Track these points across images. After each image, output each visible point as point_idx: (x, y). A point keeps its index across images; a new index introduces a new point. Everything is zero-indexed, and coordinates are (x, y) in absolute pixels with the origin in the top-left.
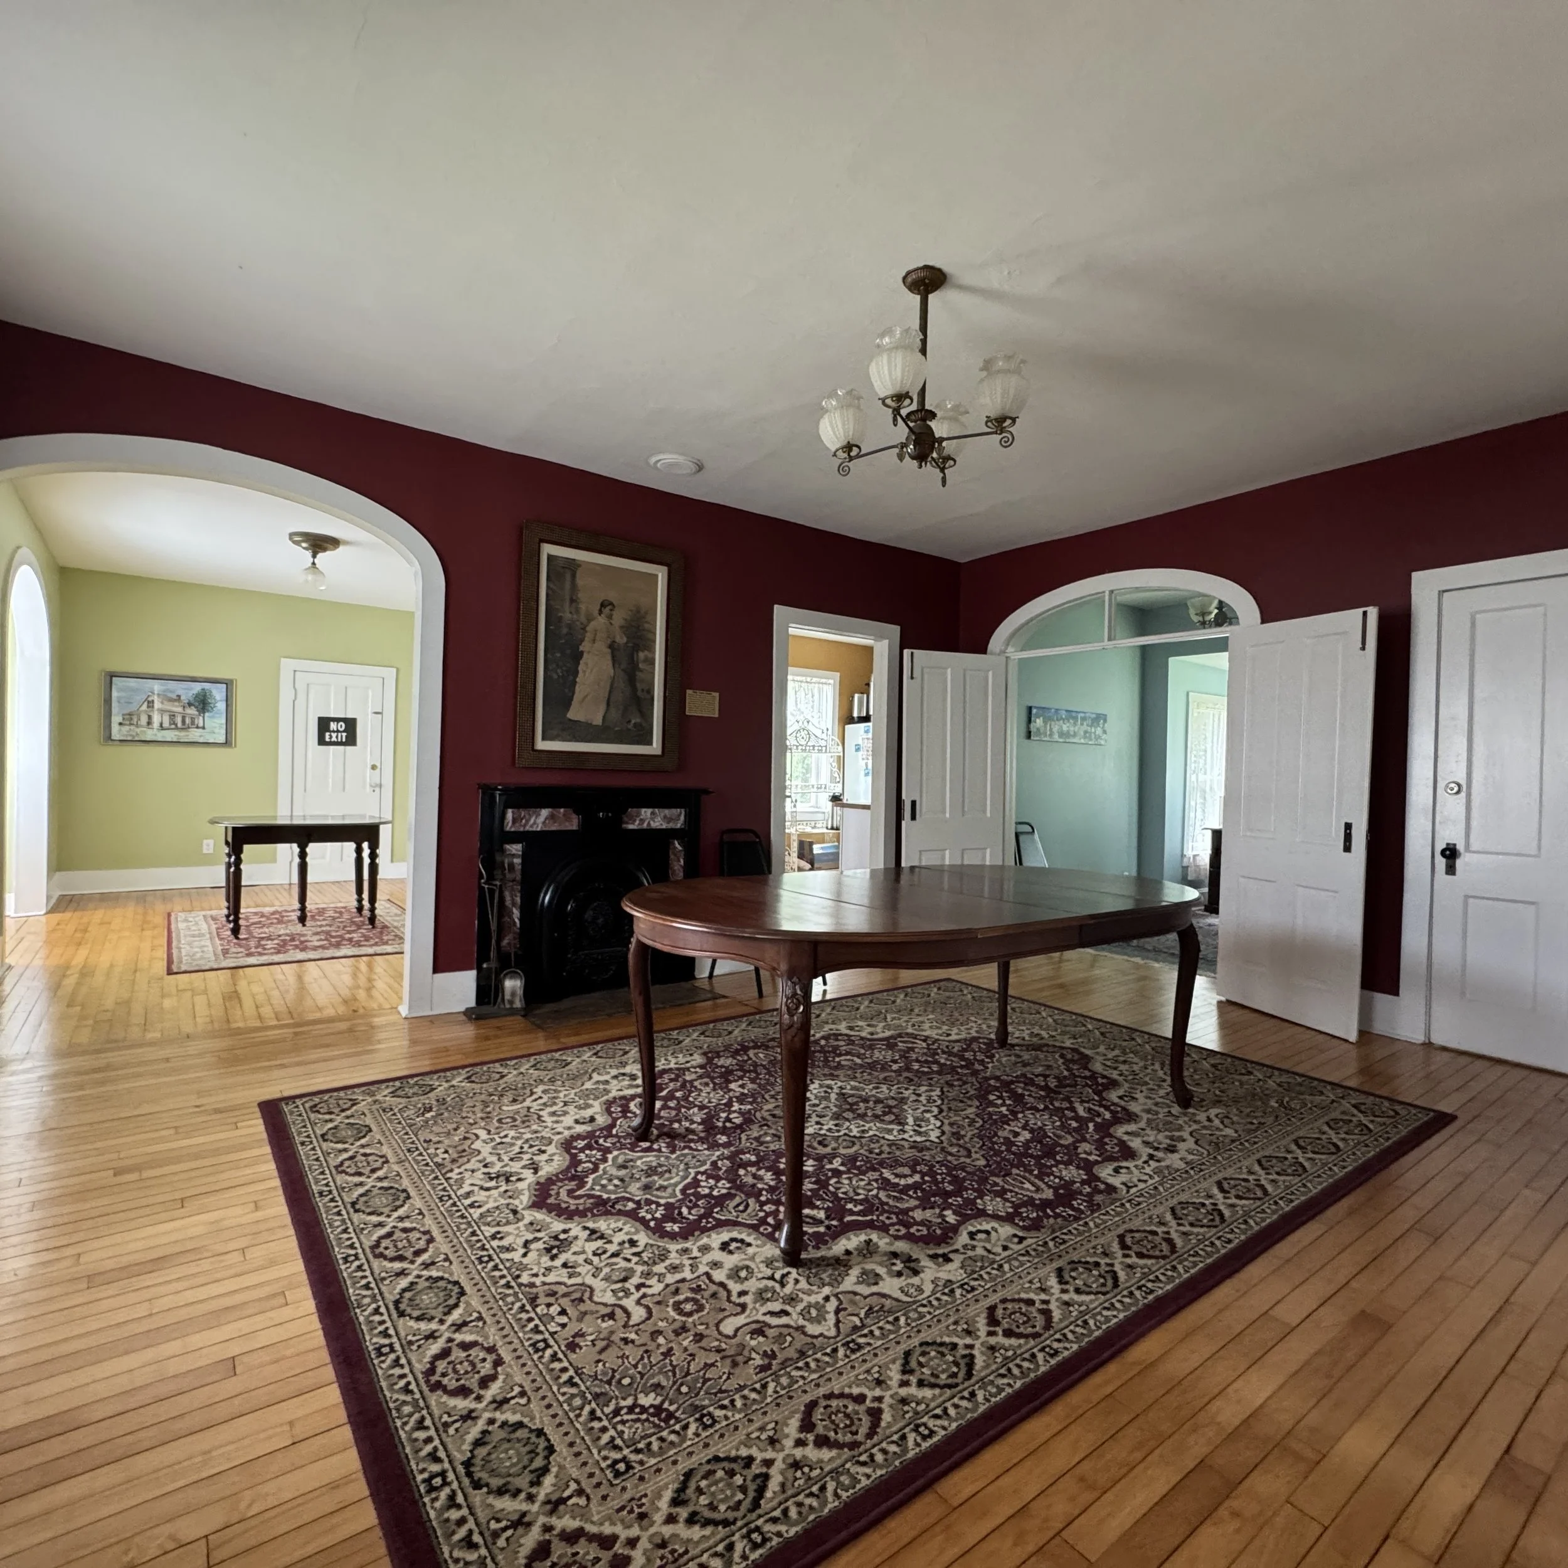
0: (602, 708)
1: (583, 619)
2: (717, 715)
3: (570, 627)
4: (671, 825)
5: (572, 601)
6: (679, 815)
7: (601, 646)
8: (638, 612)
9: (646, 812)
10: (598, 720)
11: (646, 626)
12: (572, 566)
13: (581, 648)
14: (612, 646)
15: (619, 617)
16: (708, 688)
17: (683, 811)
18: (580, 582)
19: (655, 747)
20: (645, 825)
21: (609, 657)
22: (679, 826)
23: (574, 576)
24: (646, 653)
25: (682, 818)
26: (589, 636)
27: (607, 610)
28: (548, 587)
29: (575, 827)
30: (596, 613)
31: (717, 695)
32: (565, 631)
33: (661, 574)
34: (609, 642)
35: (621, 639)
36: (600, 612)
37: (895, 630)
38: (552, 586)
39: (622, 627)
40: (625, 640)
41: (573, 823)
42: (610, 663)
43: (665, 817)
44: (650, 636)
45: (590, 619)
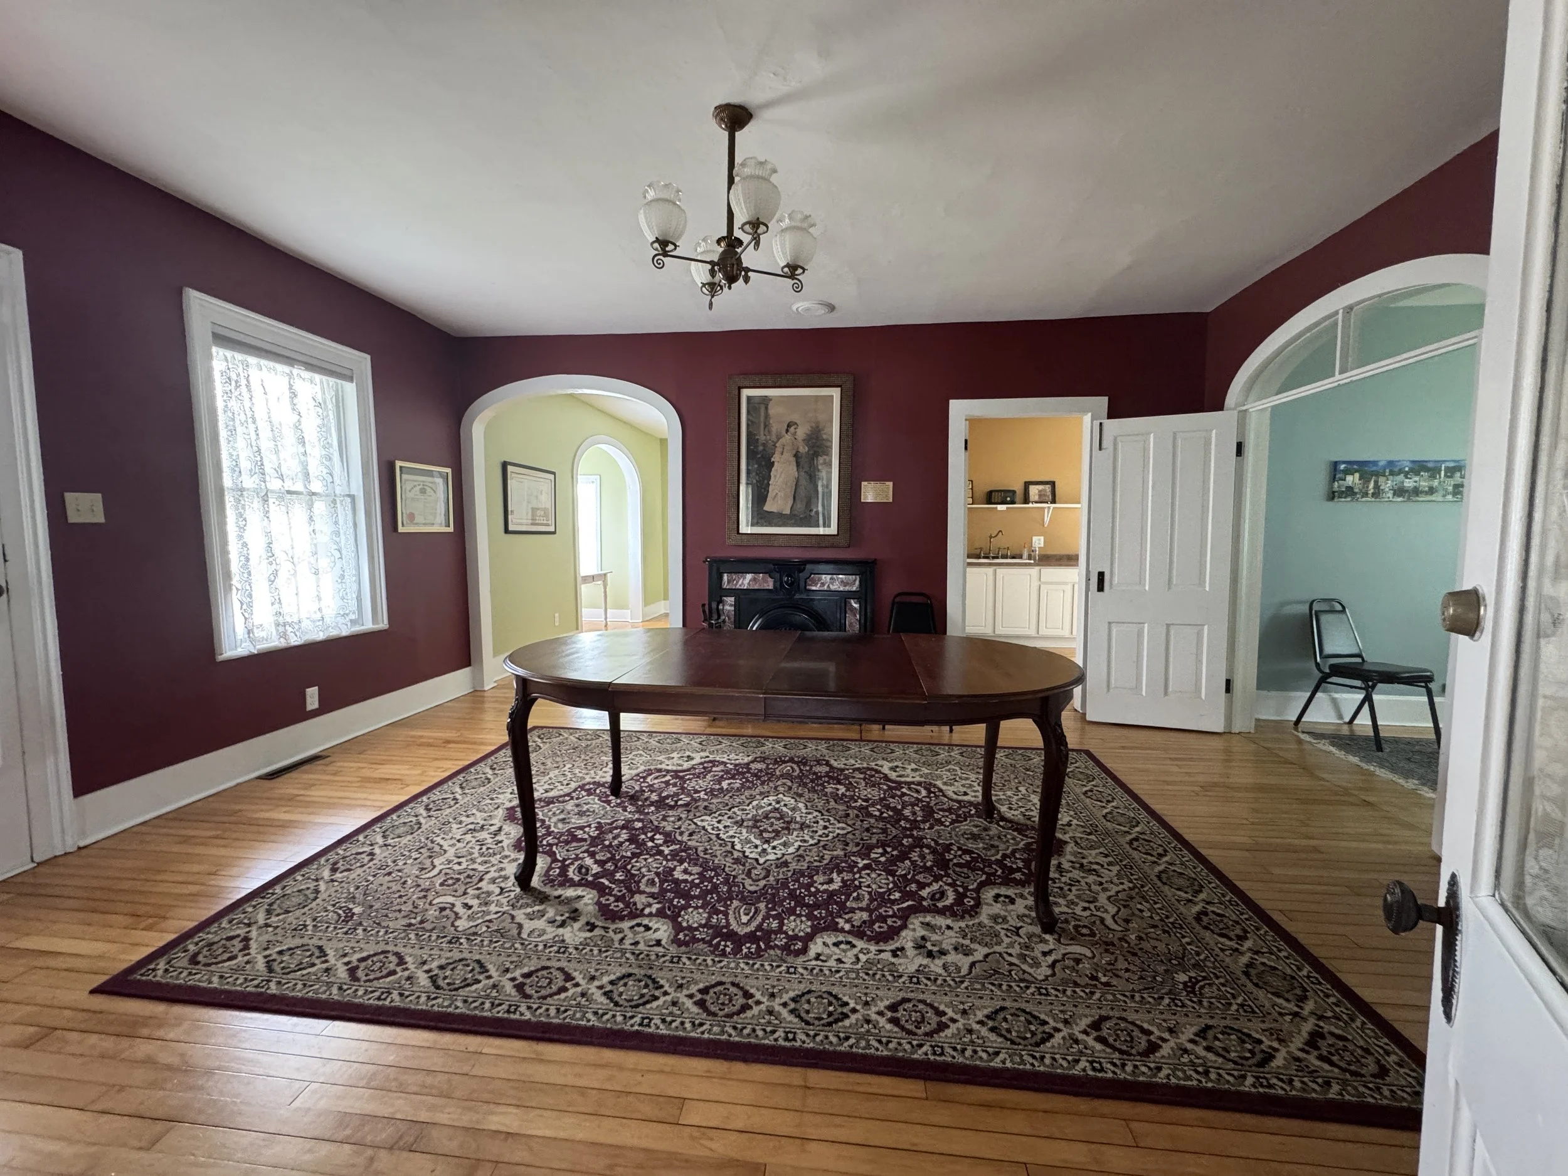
0: (790, 502)
1: (774, 438)
2: (891, 500)
3: (764, 445)
4: (847, 588)
5: (765, 426)
6: (855, 580)
7: (788, 456)
8: (818, 427)
9: (826, 578)
10: (787, 511)
11: (825, 437)
12: (765, 400)
13: (772, 460)
14: (797, 455)
15: (802, 432)
16: (881, 478)
17: (858, 577)
18: (771, 412)
19: (833, 530)
20: (825, 588)
21: (795, 463)
22: (854, 589)
23: (766, 408)
24: (825, 457)
25: (857, 583)
26: (778, 450)
27: (792, 429)
28: (748, 420)
29: (771, 587)
30: (784, 432)
31: (890, 484)
32: (761, 448)
33: (835, 393)
34: (794, 452)
35: (804, 449)
36: (787, 431)
37: (1104, 401)
38: (751, 418)
39: (804, 440)
40: (807, 449)
41: (770, 584)
42: (795, 468)
43: (842, 582)
44: (828, 444)
45: (779, 438)
